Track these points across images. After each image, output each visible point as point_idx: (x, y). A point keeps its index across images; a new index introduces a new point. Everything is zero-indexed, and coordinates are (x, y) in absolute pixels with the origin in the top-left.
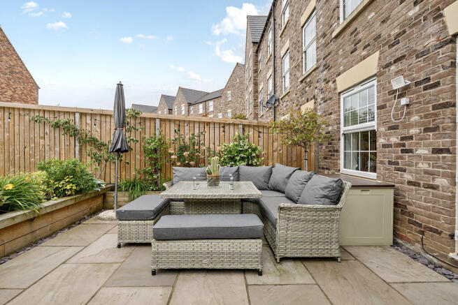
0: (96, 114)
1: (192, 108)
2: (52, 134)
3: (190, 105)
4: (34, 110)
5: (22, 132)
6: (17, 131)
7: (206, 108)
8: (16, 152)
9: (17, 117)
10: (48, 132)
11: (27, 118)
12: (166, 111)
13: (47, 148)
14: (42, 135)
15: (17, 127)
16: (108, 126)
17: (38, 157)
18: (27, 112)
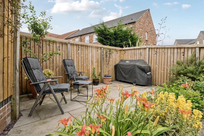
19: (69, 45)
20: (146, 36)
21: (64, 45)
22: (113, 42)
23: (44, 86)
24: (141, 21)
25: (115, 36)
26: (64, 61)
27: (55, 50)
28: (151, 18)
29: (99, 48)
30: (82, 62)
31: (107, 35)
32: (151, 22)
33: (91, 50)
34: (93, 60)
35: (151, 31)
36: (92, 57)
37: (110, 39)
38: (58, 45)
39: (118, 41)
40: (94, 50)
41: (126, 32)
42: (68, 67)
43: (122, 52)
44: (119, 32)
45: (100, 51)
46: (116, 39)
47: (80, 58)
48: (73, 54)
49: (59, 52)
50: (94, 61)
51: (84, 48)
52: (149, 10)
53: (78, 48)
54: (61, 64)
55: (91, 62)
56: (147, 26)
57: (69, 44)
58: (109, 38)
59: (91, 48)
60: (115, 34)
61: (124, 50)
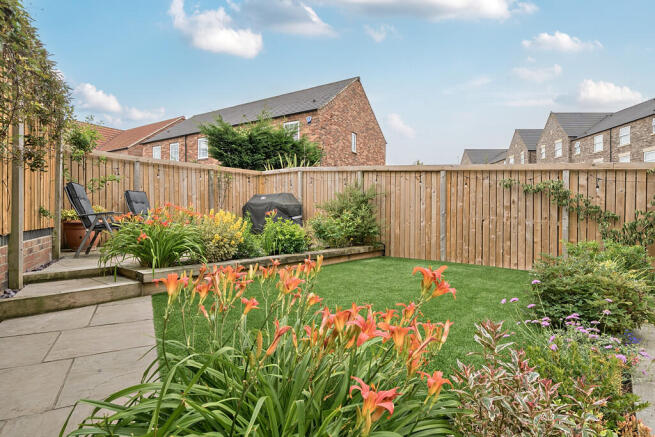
0: (597, 171)
1: (577, 144)
2: (522, 204)
3: (573, 139)
4: (496, 171)
5: (480, 200)
6: (473, 199)
7: (611, 143)
8: (472, 226)
9: (473, 182)
10: (516, 200)
11: (486, 182)
12: (523, 155)
13: (514, 221)
14: (507, 204)
15: (472, 195)
16: (620, 189)
17: (500, 233)
18: (486, 175)
19: (138, 166)
20: (351, 143)
21: (127, 166)
22: (246, 158)
23: (96, 221)
24: (336, 107)
25: (250, 146)
26: (127, 194)
27: (109, 175)
28: (366, 97)
29: (204, 170)
30: (167, 198)
31: (232, 143)
32: (366, 107)
33: (185, 175)
34: (190, 194)
35: (367, 129)
36: (189, 188)
37: (240, 152)
38: (115, 166)
39: (257, 156)
40: (193, 174)
41: (279, 136)
42: (134, 204)
43: (262, 180)
44: (259, 138)
45: (207, 177)
46: (254, 151)
47: (162, 190)
48: (146, 182)
49: (117, 177)
50: (194, 197)
51: (171, 170)
52: (359, 81)
53: (156, 171)
54: (121, 200)
55: (186, 197)
56: (354, 118)
57: (138, 164)
58: (236, 150)
59: (185, 172)
60: (251, 139)
61: (264, 176)
